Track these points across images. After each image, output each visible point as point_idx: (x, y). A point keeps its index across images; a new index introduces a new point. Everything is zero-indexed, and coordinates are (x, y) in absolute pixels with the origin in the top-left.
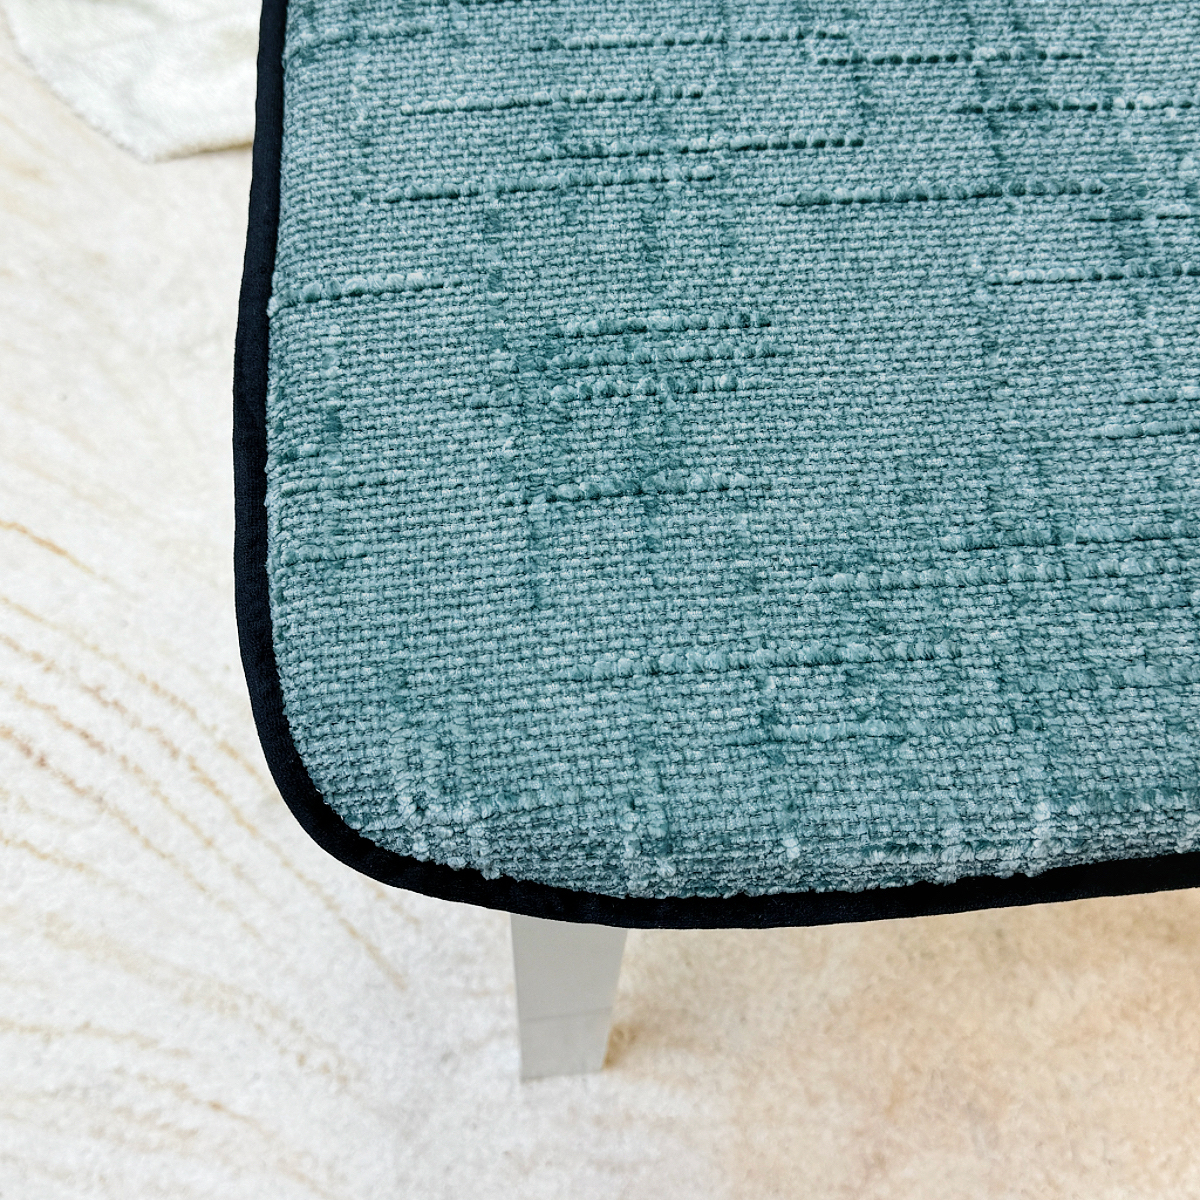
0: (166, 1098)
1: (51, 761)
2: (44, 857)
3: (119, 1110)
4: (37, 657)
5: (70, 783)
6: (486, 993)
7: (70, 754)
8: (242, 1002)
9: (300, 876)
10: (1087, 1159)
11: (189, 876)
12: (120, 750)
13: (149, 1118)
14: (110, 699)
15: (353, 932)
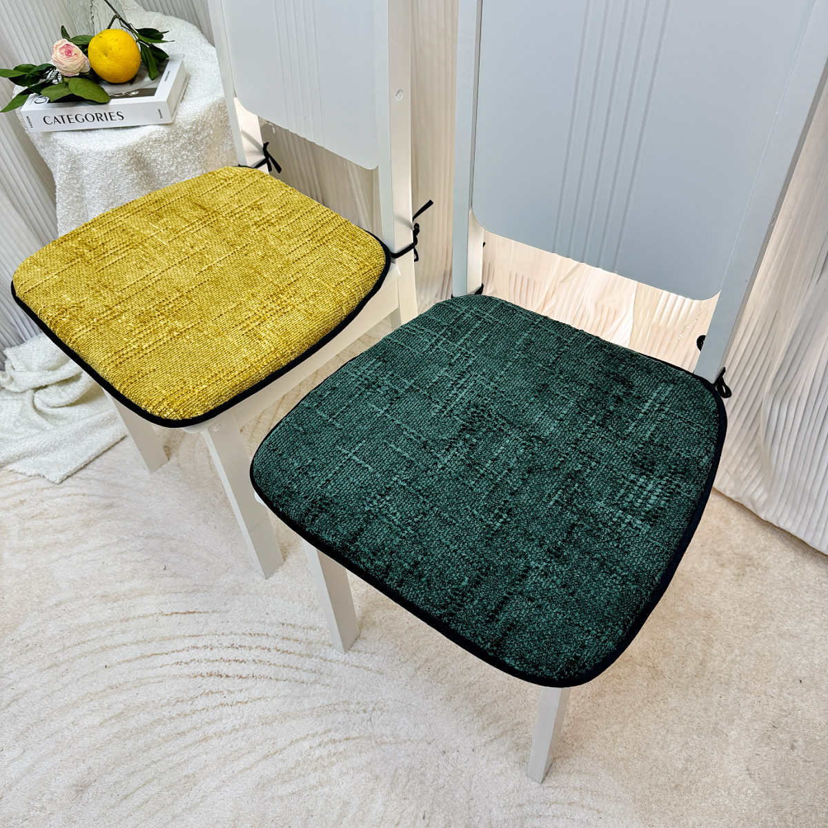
0: (331, 747)
1: (230, 675)
2: (246, 702)
3: (318, 759)
4: (206, 647)
5: (241, 677)
6: (408, 660)
7: (235, 669)
8: (336, 707)
9: (331, 661)
11: (297, 681)
12: (250, 659)
13: (329, 756)
14: (237, 646)
15: (357, 667)
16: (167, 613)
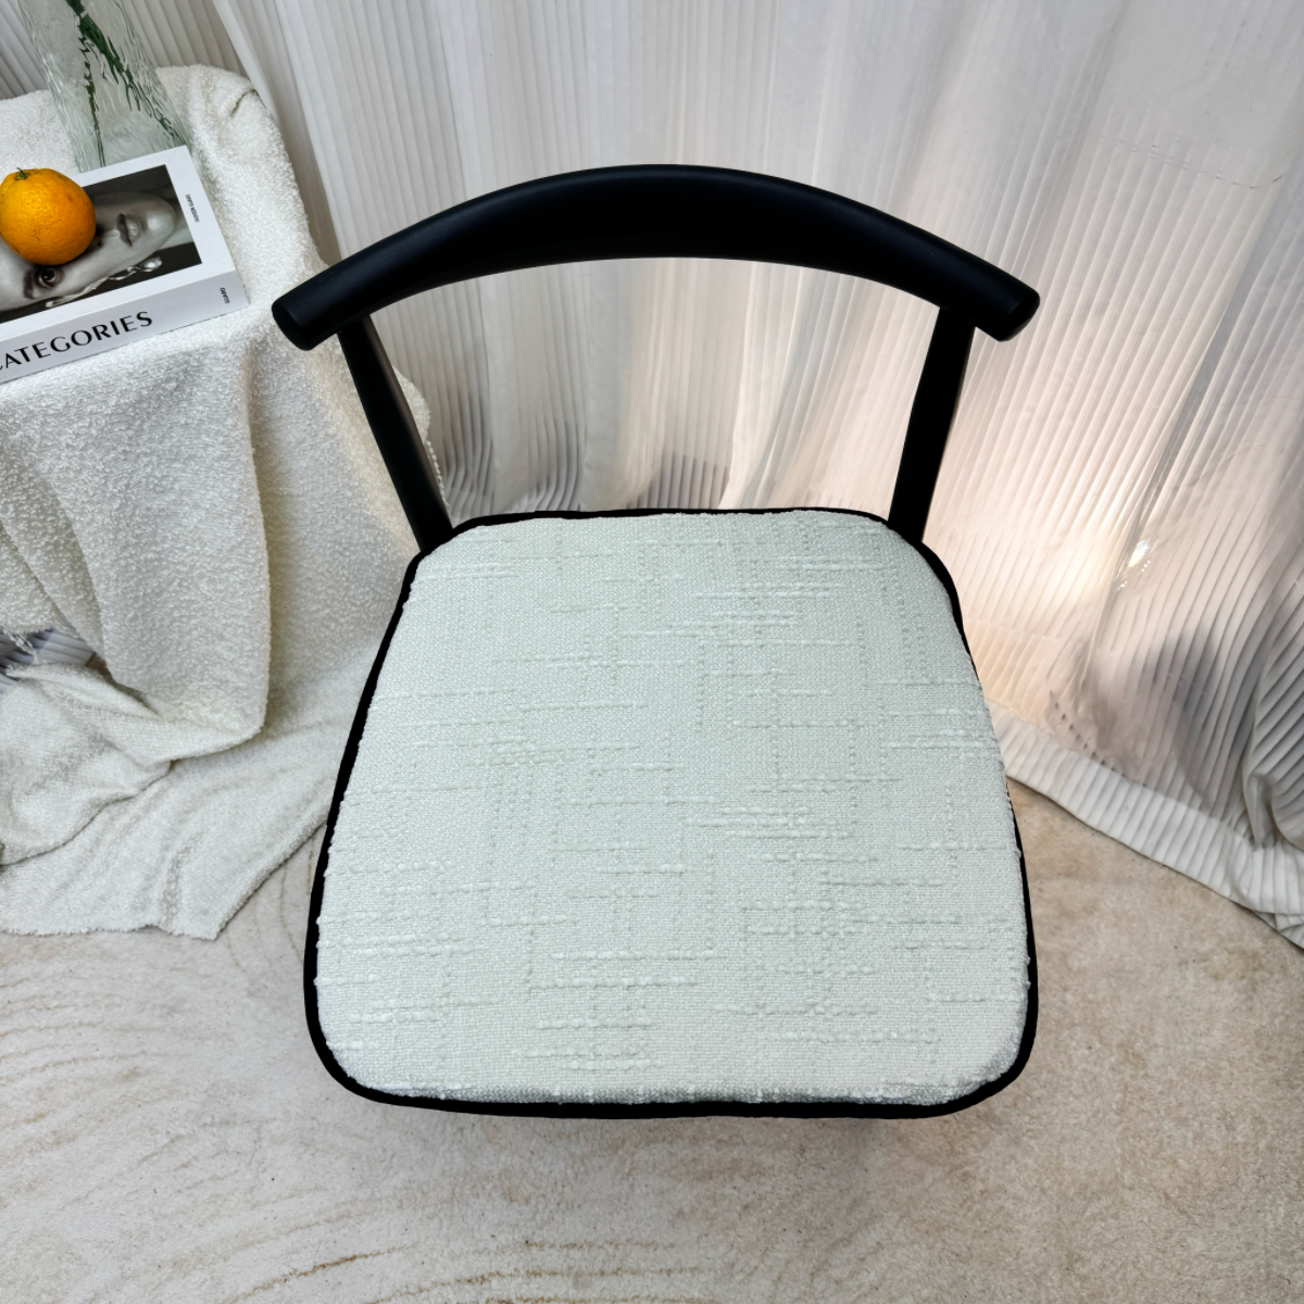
10: (1036, 1094)
16: (303, 1270)
